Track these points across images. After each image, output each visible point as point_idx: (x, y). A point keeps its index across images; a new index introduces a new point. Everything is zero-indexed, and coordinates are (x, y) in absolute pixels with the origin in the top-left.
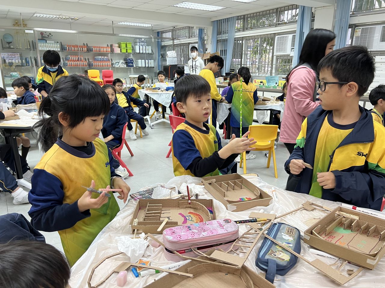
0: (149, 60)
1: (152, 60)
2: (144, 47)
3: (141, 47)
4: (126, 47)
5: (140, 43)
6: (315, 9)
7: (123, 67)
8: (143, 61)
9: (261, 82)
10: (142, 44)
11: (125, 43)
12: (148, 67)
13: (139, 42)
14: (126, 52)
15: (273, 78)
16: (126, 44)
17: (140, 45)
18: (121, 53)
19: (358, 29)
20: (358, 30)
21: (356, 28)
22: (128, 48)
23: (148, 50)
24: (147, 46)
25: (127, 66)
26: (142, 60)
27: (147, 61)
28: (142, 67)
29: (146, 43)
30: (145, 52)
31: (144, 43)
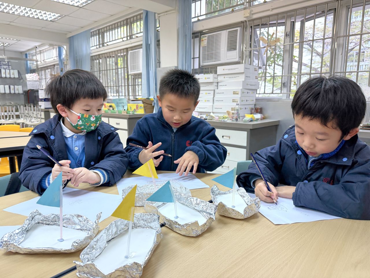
0: (15, 86)
1: (20, 86)
6: (159, 15)
8: (7, 87)
9: (111, 106)
10: (5, 67)
12: (15, 93)
15: (121, 101)
17: (2, 68)
19: (203, 37)
20: (204, 39)
21: (202, 36)
23: (13, 74)
24: (11, 70)
26: (5, 86)
27: (12, 87)
28: (5, 93)
29: (10, 67)
30: (9, 76)
31: (7, 66)
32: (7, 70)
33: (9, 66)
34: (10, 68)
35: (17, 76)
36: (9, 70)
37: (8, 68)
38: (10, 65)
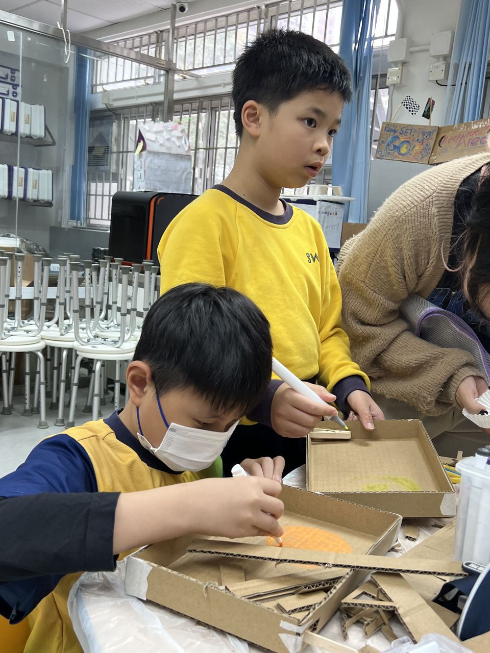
2: (11, 106)
12: (24, 199)
23: (28, 121)
24: (22, 104)
27: (18, 172)
29: (19, 90)
30: (14, 130)
31: (10, 87)
32: (8, 101)
33: (14, 86)
34: (19, 98)
35: (39, 129)
36: (18, 102)
37: (11, 96)
38: (18, 82)
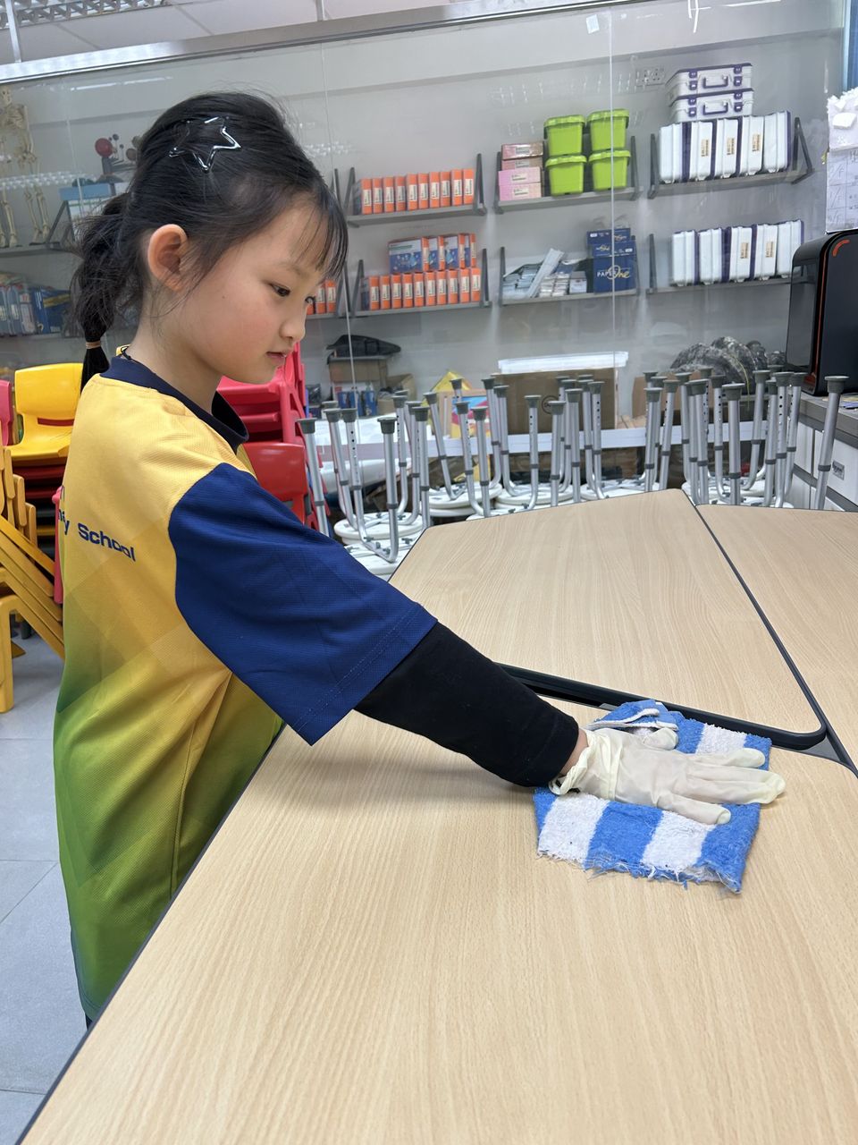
0: (762, 230)
1: (787, 226)
2: (727, 129)
3: (701, 132)
4: (587, 149)
5: (700, 101)
7: (559, 293)
10: (713, 104)
11: (580, 119)
12: (751, 278)
13: (692, 99)
14: (580, 188)
16: (586, 129)
17: (700, 116)
18: (548, 199)
22: (596, 156)
23: (758, 146)
25: (590, 290)
26: (704, 235)
27: (740, 236)
28: (698, 282)
29: (747, 96)
30: (732, 167)
31: (731, 97)
32: (722, 124)
33: (738, 93)
35: (777, 157)
36: (739, 120)
37: (731, 113)
38: (746, 83)
